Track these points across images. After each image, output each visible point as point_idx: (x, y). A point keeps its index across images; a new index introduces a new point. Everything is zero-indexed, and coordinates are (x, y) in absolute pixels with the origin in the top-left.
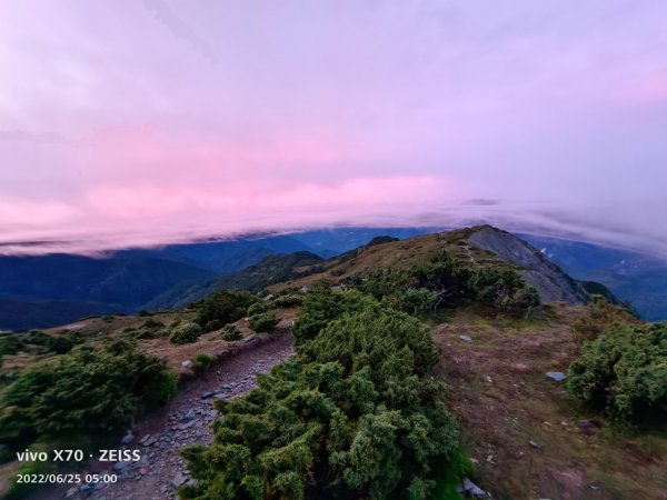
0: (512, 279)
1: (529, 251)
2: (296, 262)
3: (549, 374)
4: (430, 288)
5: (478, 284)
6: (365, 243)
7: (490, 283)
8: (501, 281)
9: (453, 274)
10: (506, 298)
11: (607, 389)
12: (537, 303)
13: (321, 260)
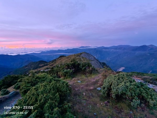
0: (89, 65)
1: (93, 57)
2: (40, 63)
3: (98, 89)
4: (70, 69)
5: (82, 67)
6: (58, 57)
7: (85, 66)
8: (87, 65)
9: (76, 65)
10: (88, 69)
11: (110, 93)
12: (95, 70)
13: (47, 62)
